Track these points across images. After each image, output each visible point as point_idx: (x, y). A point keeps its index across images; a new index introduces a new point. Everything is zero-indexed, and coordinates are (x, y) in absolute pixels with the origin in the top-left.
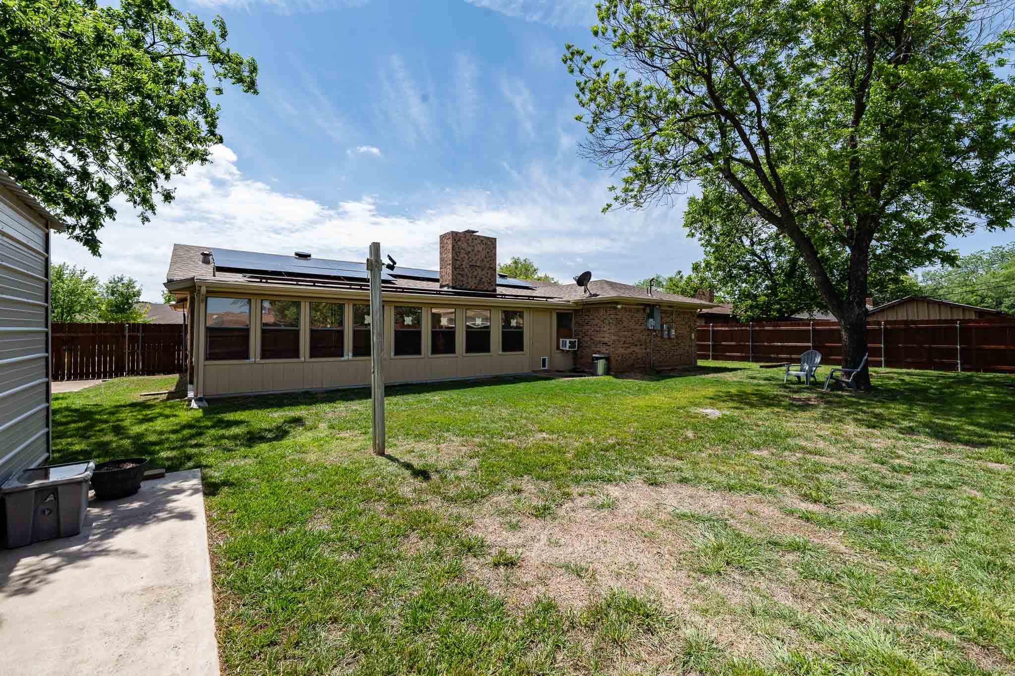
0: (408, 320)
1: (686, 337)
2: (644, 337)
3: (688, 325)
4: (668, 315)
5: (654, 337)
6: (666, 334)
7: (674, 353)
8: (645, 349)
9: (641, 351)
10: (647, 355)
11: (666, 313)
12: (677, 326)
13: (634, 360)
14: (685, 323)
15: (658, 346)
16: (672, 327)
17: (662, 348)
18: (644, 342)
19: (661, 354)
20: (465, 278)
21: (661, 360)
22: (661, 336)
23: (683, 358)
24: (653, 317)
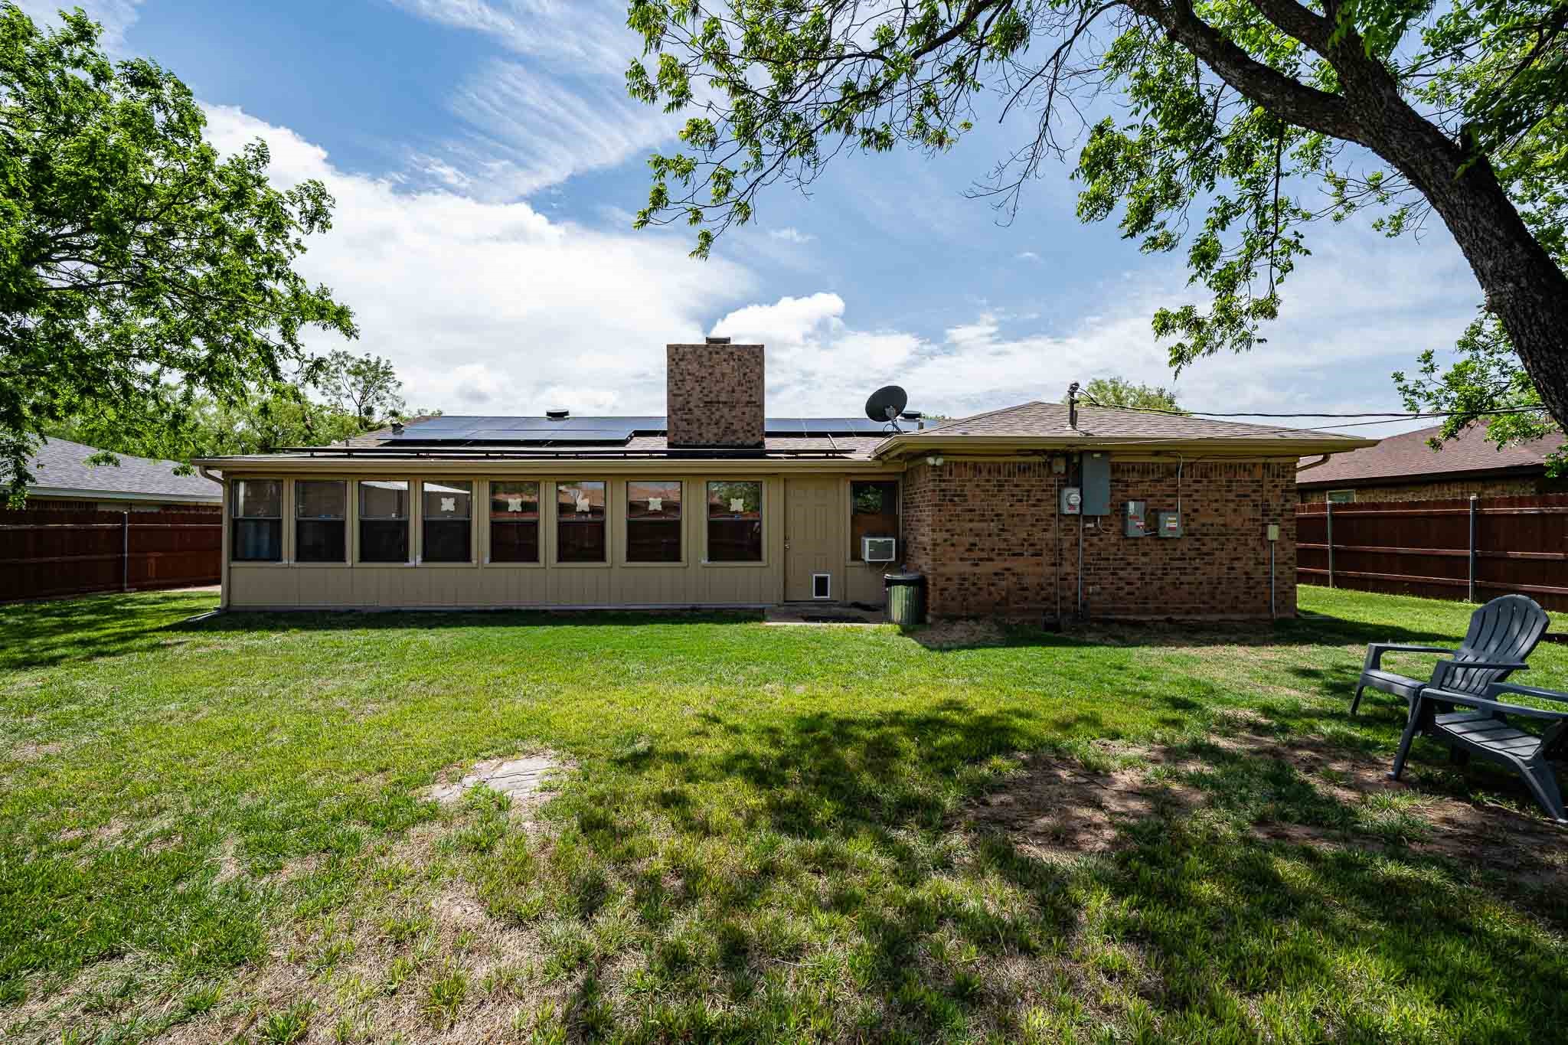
0: (514, 503)
1: (1242, 535)
2: (1049, 535)
3: (1253, 501)
4: (1156, 477)
5: (1092, 535)
6: (1137, 527)
7: (1183, 578)
8: (1054, 565)
9: (1039, 569)
10: (1061, 579)
11: (1145, 470)
12: (1197, 506)
13: (1009, 592)
14: (1237, 496)
15: (1108, 559)
16: (1172, 509)
17: (1129, 564)
18: (1050, 546)
19: (1120, 579)
20: (695, 426)
21: (1121, 593)
22: (1123, 532)
23: (1223, 593)
24: (1078, 484)
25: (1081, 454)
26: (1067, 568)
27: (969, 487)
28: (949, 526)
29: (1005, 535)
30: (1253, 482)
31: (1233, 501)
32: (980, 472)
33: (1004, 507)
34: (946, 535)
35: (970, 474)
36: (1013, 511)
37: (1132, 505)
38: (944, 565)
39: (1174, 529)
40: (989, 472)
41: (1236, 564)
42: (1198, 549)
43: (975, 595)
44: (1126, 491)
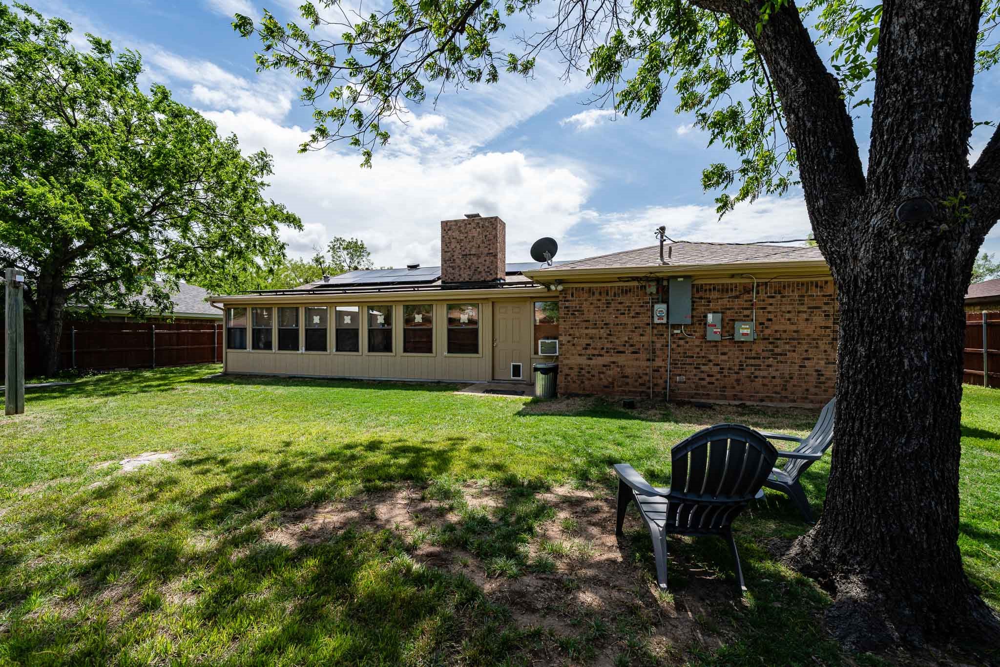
1: (814, 339)
2: (644, 339)
3: (825, 311)
4: (734, 294)
5: (680, 339)
6: (714, 333)
7: (757, 373)
8: (648, 360)
9: (636, 363)
10: (654, 371)
11: (725, 289)
12: (770, 316)
13: (614, 380)
14: (809, 308)
15: (693, 357)
16: (747, 319)
17: (710, 361)
18: (646, 346)
19: (703, 372)
20: (457, 269)
21: (704, 383)
22: (704, 336)
23: (794, 386)
24: (665, 301)
25: (669, 279)
26: (658, 363)
27: (585, 305)
28: (571, 332)
29: (611, 338)
30: (824, 296)
31: (805, 312)
32: (593, 294)
33: (611, 318)
34: (570, 338)
35: (586, 295)
36: (618, 321)
37: (710, 317)
38: (568, 358)
39: (747, 334)
40: (600, 293)
41: (807, 363)
42: (773, 350)
43: (590, 379)
44: (708, 305)
